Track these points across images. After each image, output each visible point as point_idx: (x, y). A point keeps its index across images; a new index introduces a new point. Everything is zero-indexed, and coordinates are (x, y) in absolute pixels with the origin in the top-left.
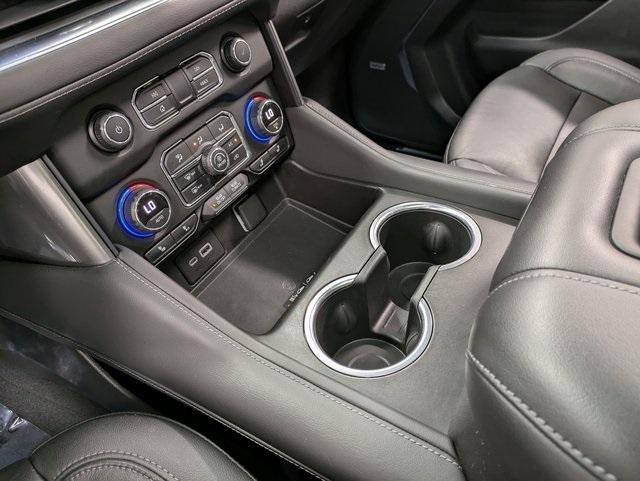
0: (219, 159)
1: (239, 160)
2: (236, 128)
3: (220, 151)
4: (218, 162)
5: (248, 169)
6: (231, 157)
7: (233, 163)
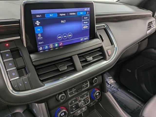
0: (82, 104)
1: (87, 103)
2: (88, 96)
3: (83, 102)
4: (81, 105)
5: (88, 105)
6: (85, 102)
7: (85, 104)
